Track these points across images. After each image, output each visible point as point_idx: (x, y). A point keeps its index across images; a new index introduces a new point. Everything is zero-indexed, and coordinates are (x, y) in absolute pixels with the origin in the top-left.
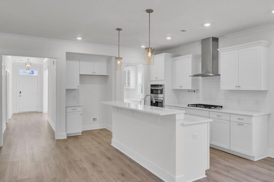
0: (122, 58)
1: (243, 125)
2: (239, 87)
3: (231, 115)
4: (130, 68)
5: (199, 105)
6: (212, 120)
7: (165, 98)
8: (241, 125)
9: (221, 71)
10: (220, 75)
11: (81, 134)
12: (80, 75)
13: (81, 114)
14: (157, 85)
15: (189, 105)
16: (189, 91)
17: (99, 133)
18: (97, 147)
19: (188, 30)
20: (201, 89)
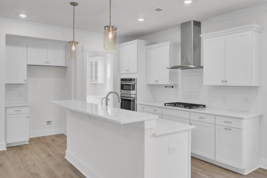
0: (78, 43)
1: (231, 129)
2: (226, 81)
3: (216, 116)
4: (97, 58)
5: (178, 103)
6: (193, 127)
7: (137, 95)
8: (229, 129)
9: (205, 62)
10: (202, 67)
11: (29, 143)
12: (27, 65)
13: (28, 117)
14: (128, 79)
15: (166, 105)
16: (166, 87)
17: (53, 140)
18: (45, 162)
19: (165, 10)
20: (180, 84)
